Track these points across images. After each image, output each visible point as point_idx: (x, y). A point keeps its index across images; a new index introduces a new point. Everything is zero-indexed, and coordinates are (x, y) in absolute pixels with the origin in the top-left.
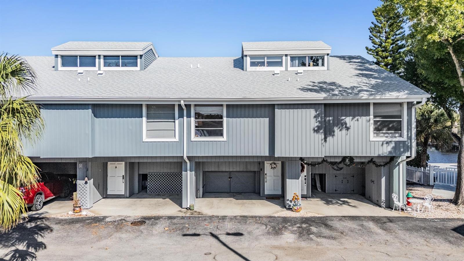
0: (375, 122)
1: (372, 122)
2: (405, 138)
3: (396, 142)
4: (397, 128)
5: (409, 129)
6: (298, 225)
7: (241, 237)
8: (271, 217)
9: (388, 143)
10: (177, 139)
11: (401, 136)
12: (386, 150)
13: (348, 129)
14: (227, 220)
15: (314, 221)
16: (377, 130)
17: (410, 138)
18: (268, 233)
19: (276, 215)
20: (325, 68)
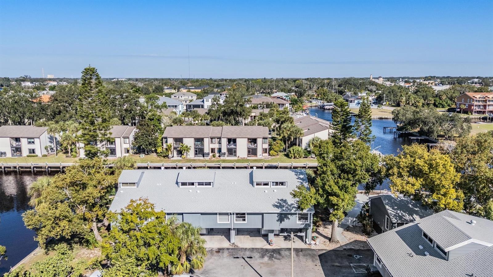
0: (299, 217)
1: (297, 217)
2: (309, 223)
3: (306, 224)
4: (307, 219)
5: (310, 220)
6: (270, 253)
7: (251, 259)
8: (262, 249)
9: (303, 224)
10: (229, 222)
11: (307, 222)
12: (302, 226)
13: (289, 219)
14: (247, 251)
15: (276, 251)
16: (300, 219)
17: (310, 222)
18: (260, 257)
19: (264, 248)
20: (286, 187)
